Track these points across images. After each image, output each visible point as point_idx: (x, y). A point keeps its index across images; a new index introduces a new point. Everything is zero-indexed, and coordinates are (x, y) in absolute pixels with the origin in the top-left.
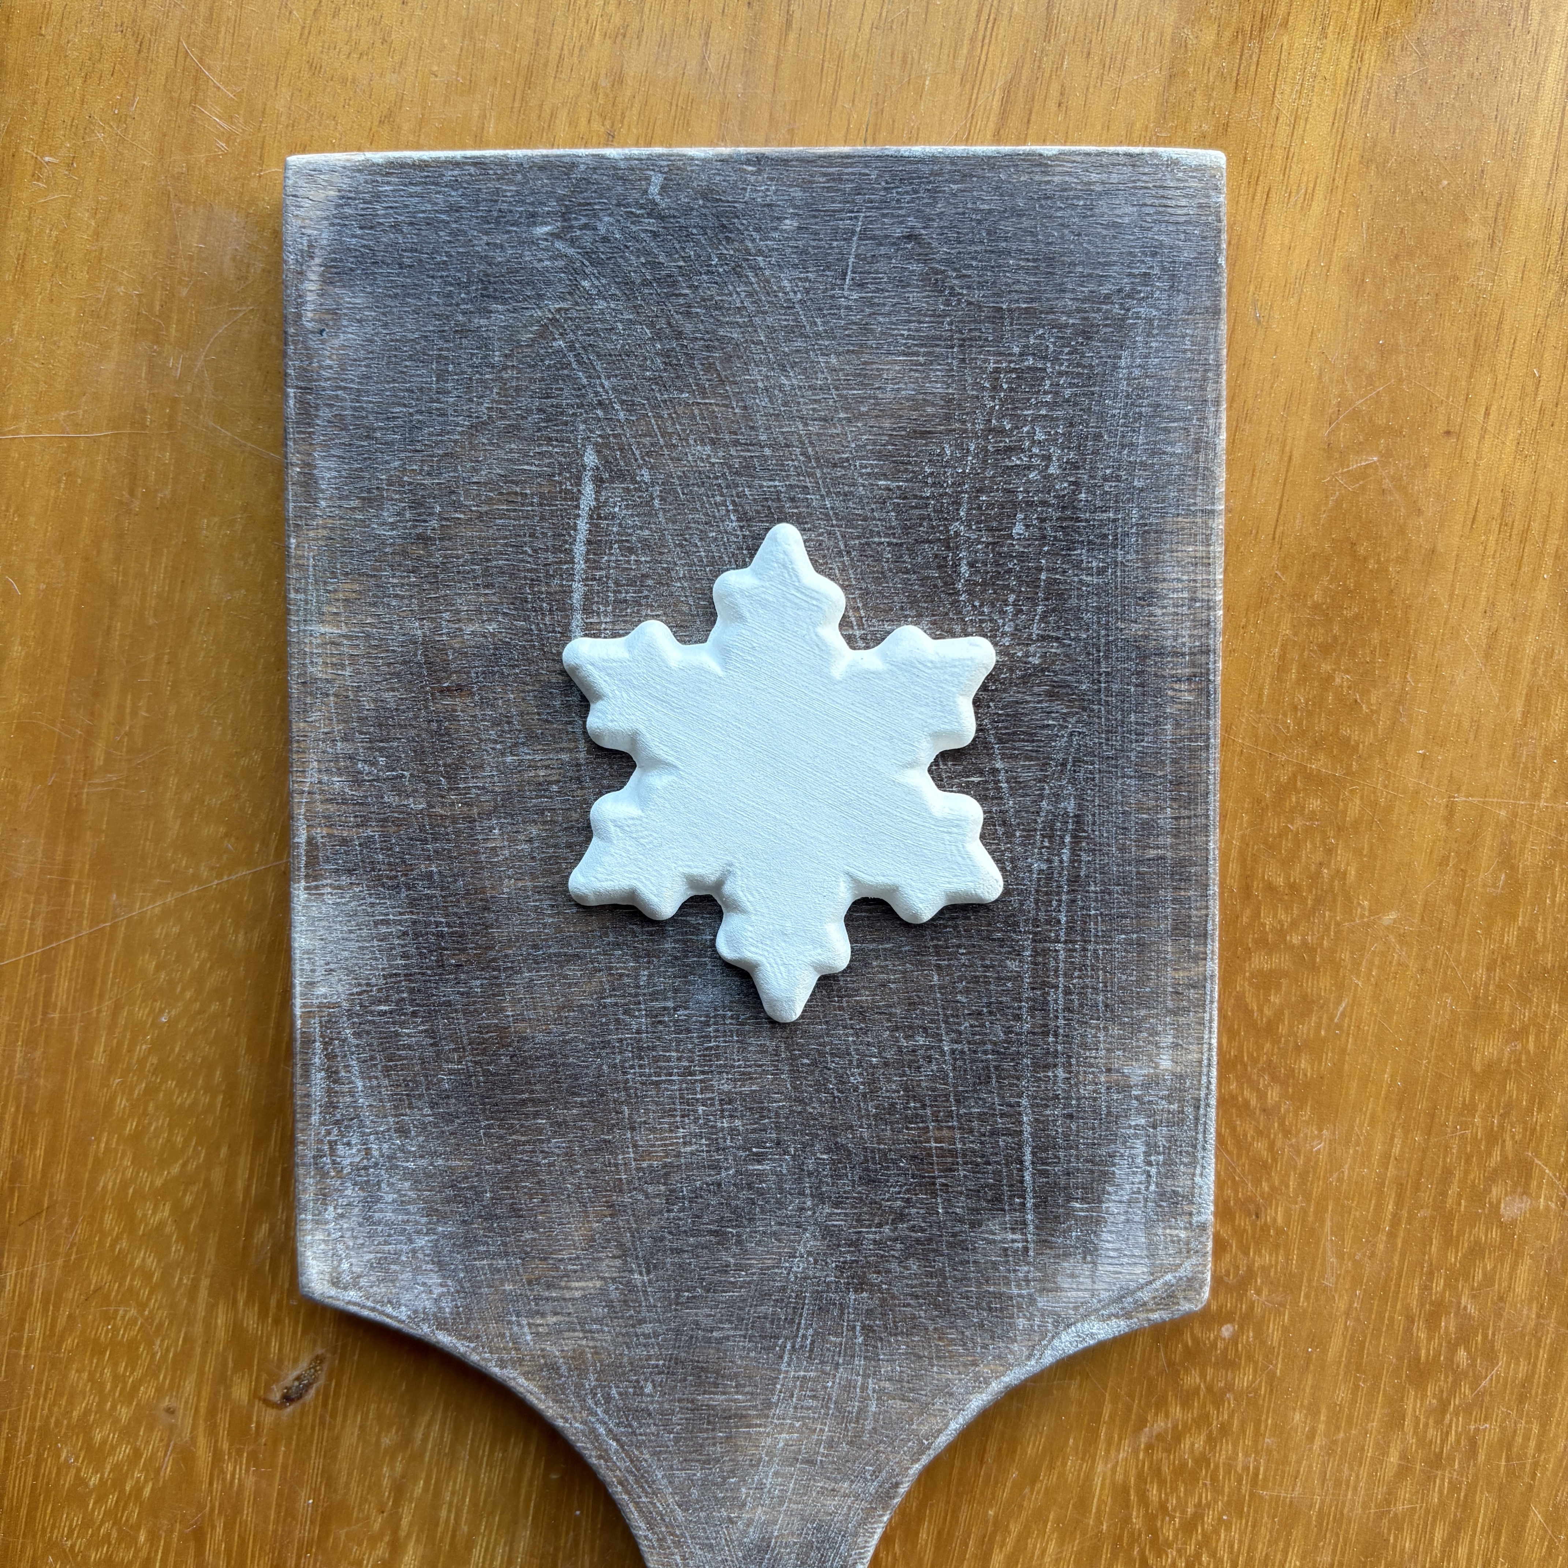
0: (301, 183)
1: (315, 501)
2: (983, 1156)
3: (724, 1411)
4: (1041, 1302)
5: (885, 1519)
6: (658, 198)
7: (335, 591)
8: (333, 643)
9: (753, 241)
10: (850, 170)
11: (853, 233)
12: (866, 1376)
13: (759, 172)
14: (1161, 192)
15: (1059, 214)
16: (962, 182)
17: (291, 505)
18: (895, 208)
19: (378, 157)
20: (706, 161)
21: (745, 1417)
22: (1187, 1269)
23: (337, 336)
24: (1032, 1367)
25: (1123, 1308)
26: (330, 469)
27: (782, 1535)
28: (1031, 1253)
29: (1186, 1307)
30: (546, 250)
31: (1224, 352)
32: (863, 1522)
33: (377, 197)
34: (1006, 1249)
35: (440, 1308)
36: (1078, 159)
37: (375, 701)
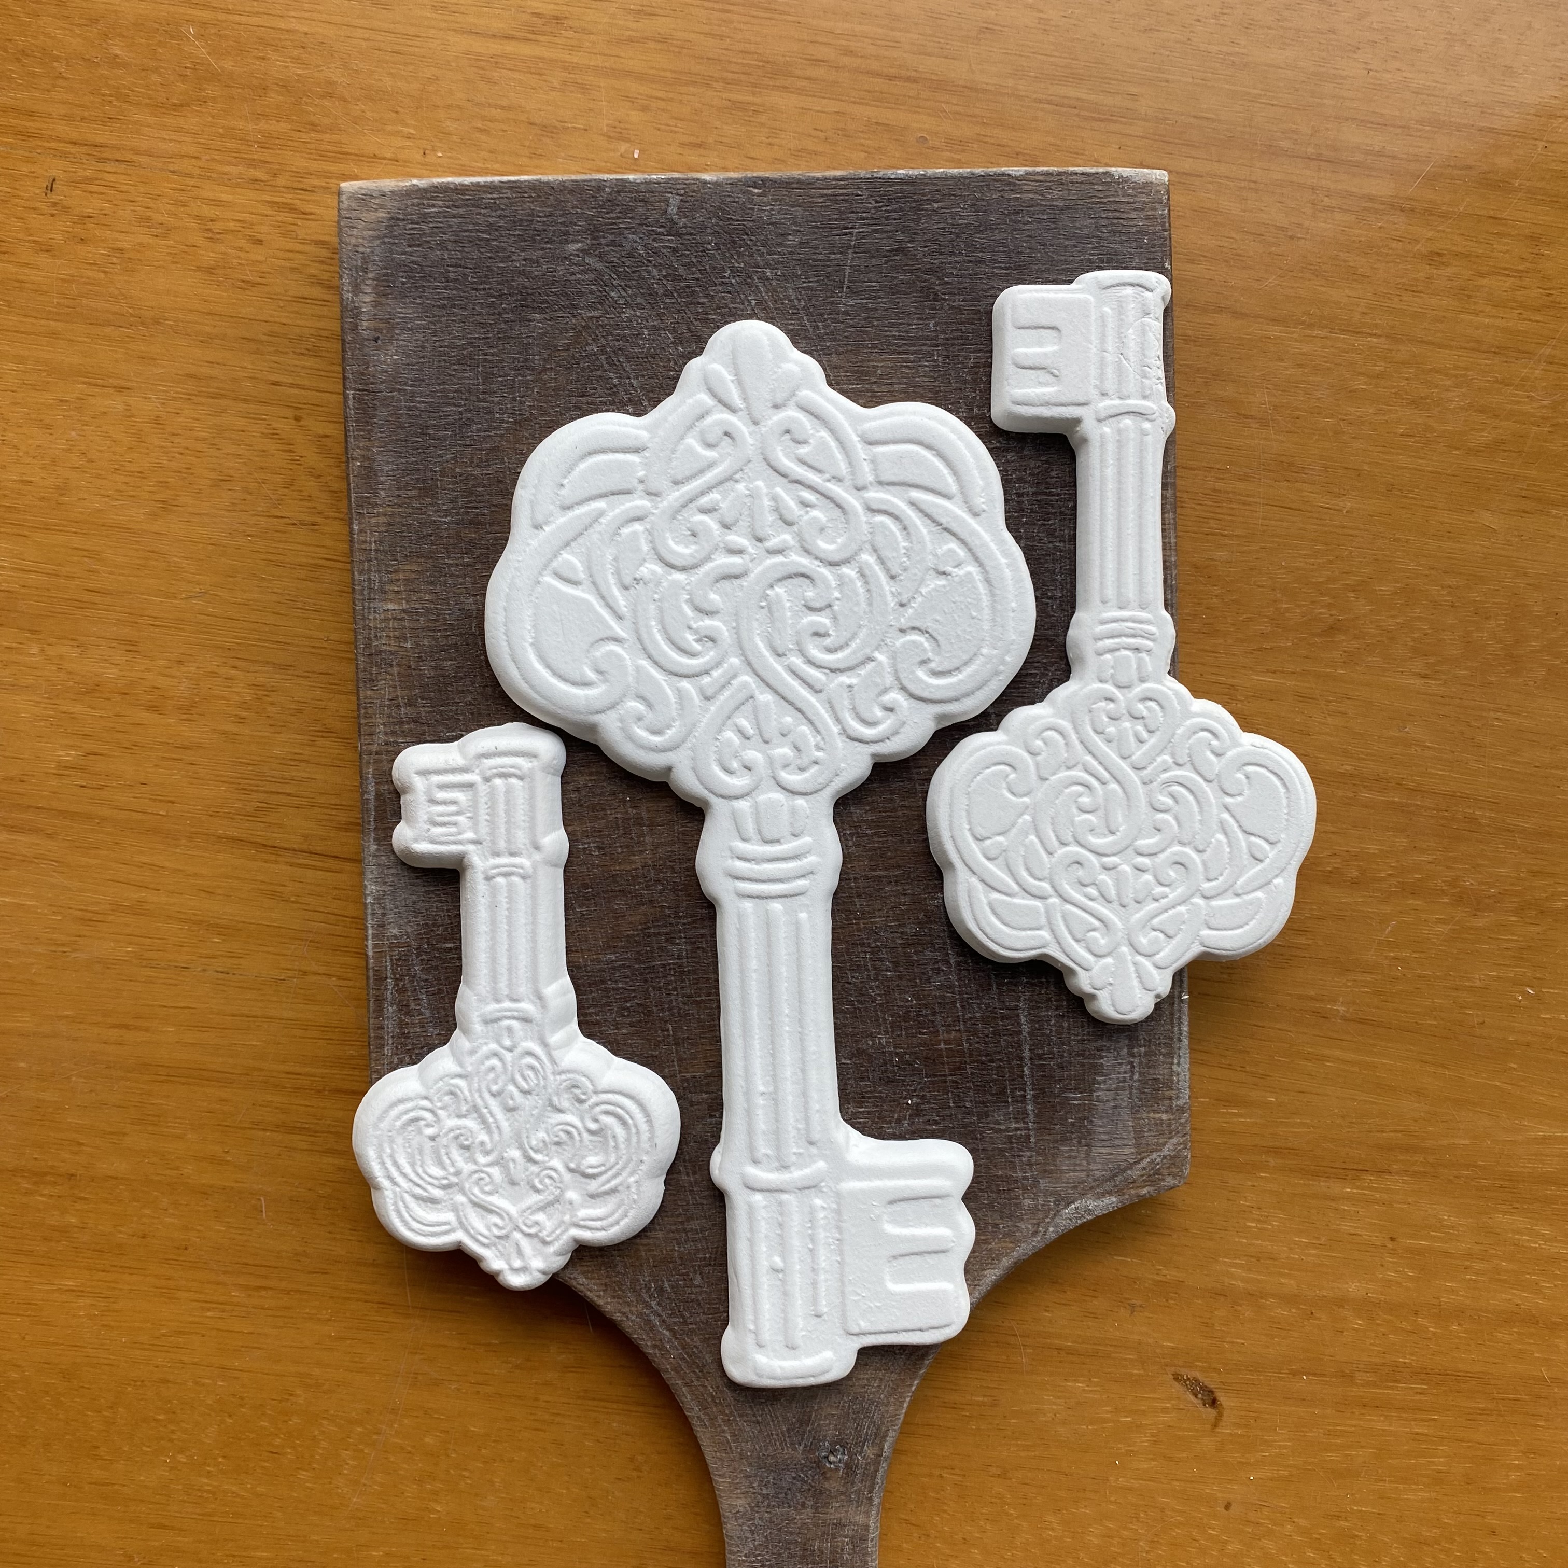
0: (354, 206)
1: (375, 493)
2: (987, 1055)
4: (1043, 1184)
5: (913, 1388)
6: (676, 218)
7: (396, 571)
8: (395, 619)
10: (845, 191)
11: (849, 247)
13: (763, 195)
17: (353, 495)
18: (884, 225)
19: (422, 182)
20: (716, 184)
22: (1169, 1148)
23: (391, 343)
24: (1037, 1242)
25: (1115, 1186)
27: (820, 1409)
28: (1032, 1140)
30: (577, 264)
32: (895, 1391)
33: (424, 218)
34: (1011, 1137)
36: (1041, 178)
37: (435, 668)
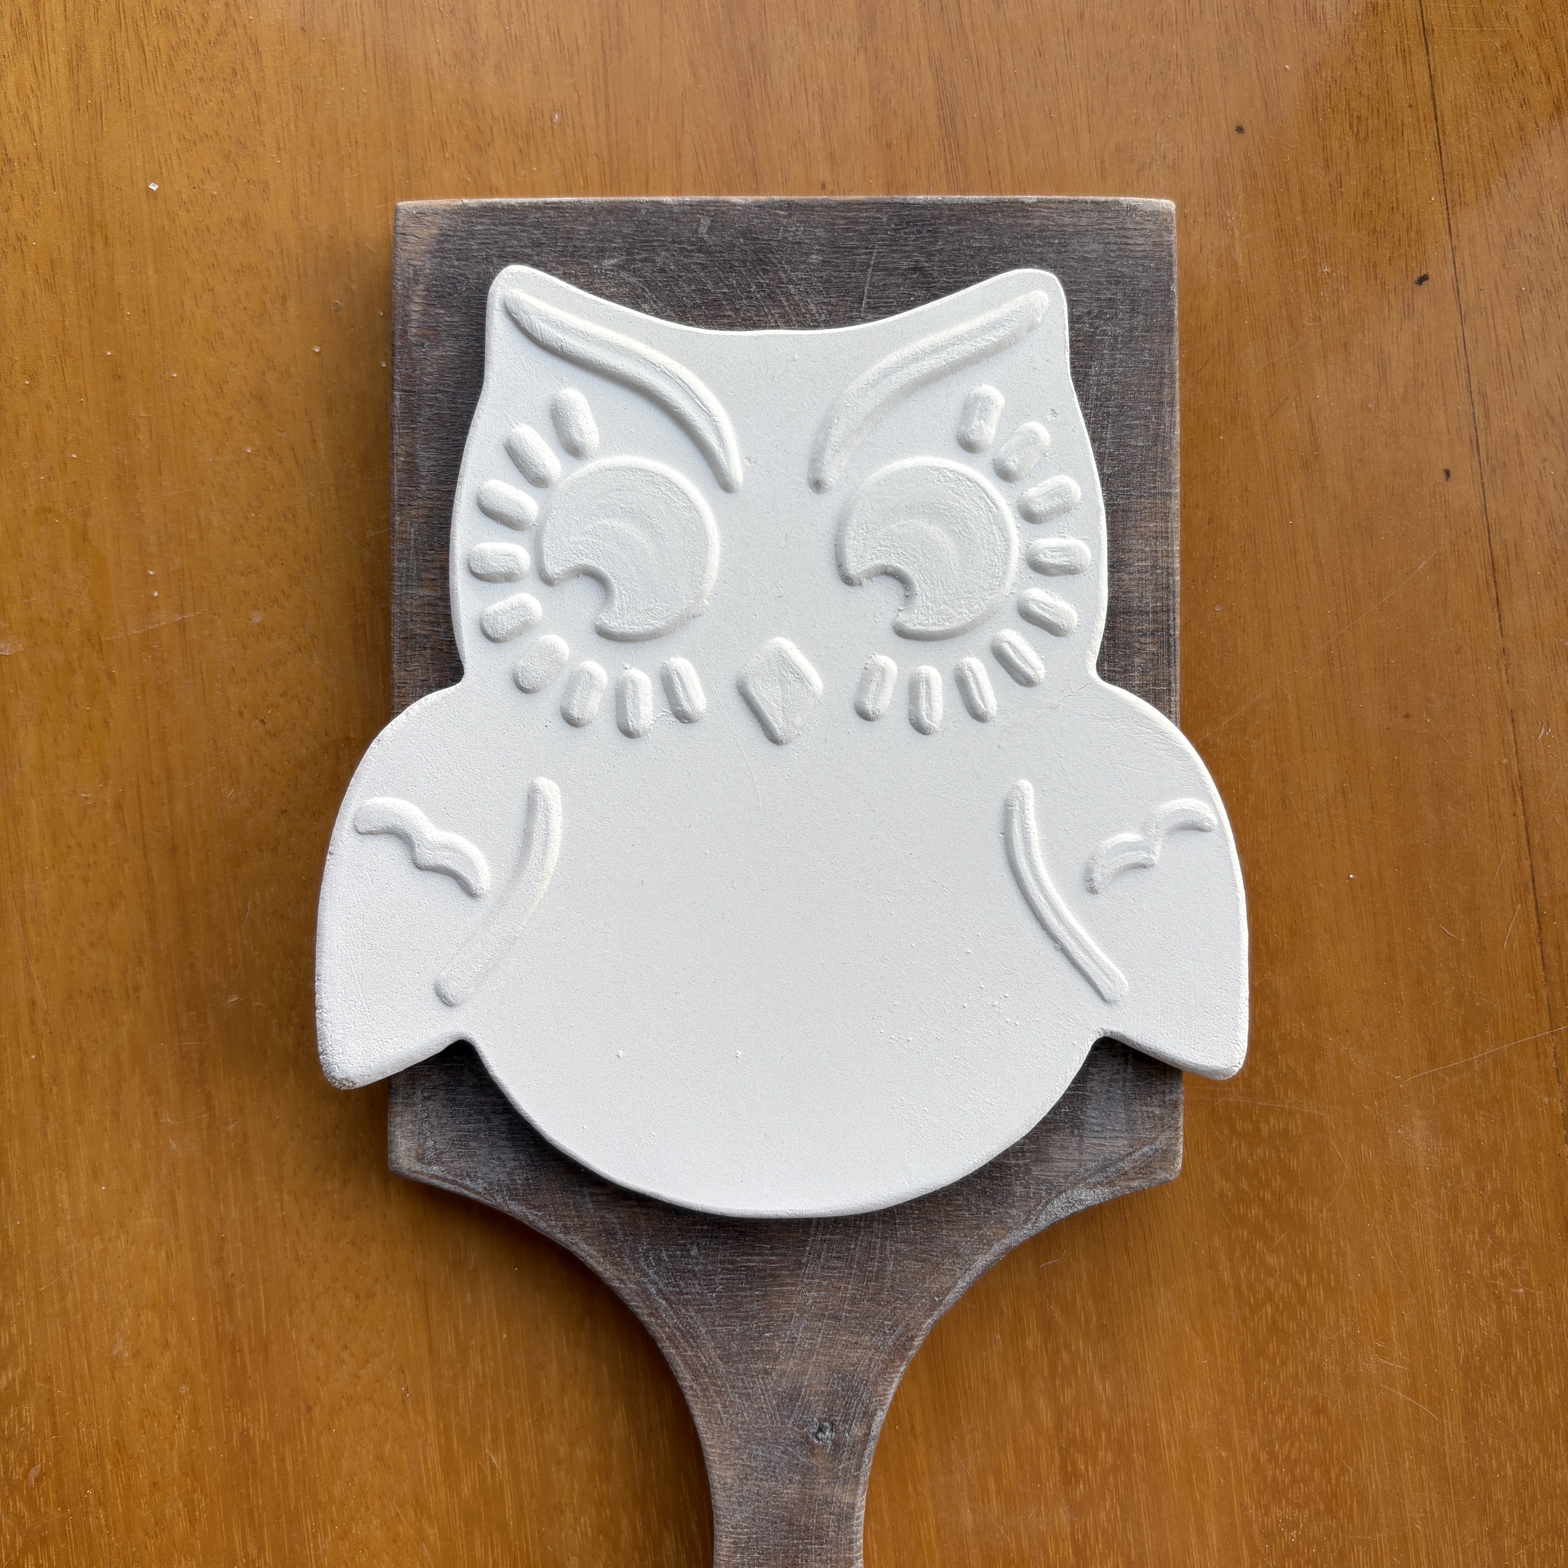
0: (409, 223)
1: (417, 487)
3: (760, 1270)
4: (1036, 1171)
5: (902, 1369)
6: (706, 237)
7: (432, 561)
8: (430, 605)
9: (785, 272)
10: (865, 215)
11: (868, 265)
12: (884, 1238)
13: (790, 216)
14: (1122, 232)
15: (1038, 250)
16: (958, 224)
17: (396, 488)
18: (902, 245)
19: (472, 202)
20: (746, 207)
21: (778, 1276)
22: (1162, 1140)
23: (437, 348)
24: (1027, 1231)
25: (1107, 1177)
26: (429, 459)
27: (810, 1385)
29: (1162, 1175)
30: (613, 278)
31: (1177, 363)
32: (884, 1371)
33: (472, 234)
35: (513, 1180)
36: (1053, 206)
